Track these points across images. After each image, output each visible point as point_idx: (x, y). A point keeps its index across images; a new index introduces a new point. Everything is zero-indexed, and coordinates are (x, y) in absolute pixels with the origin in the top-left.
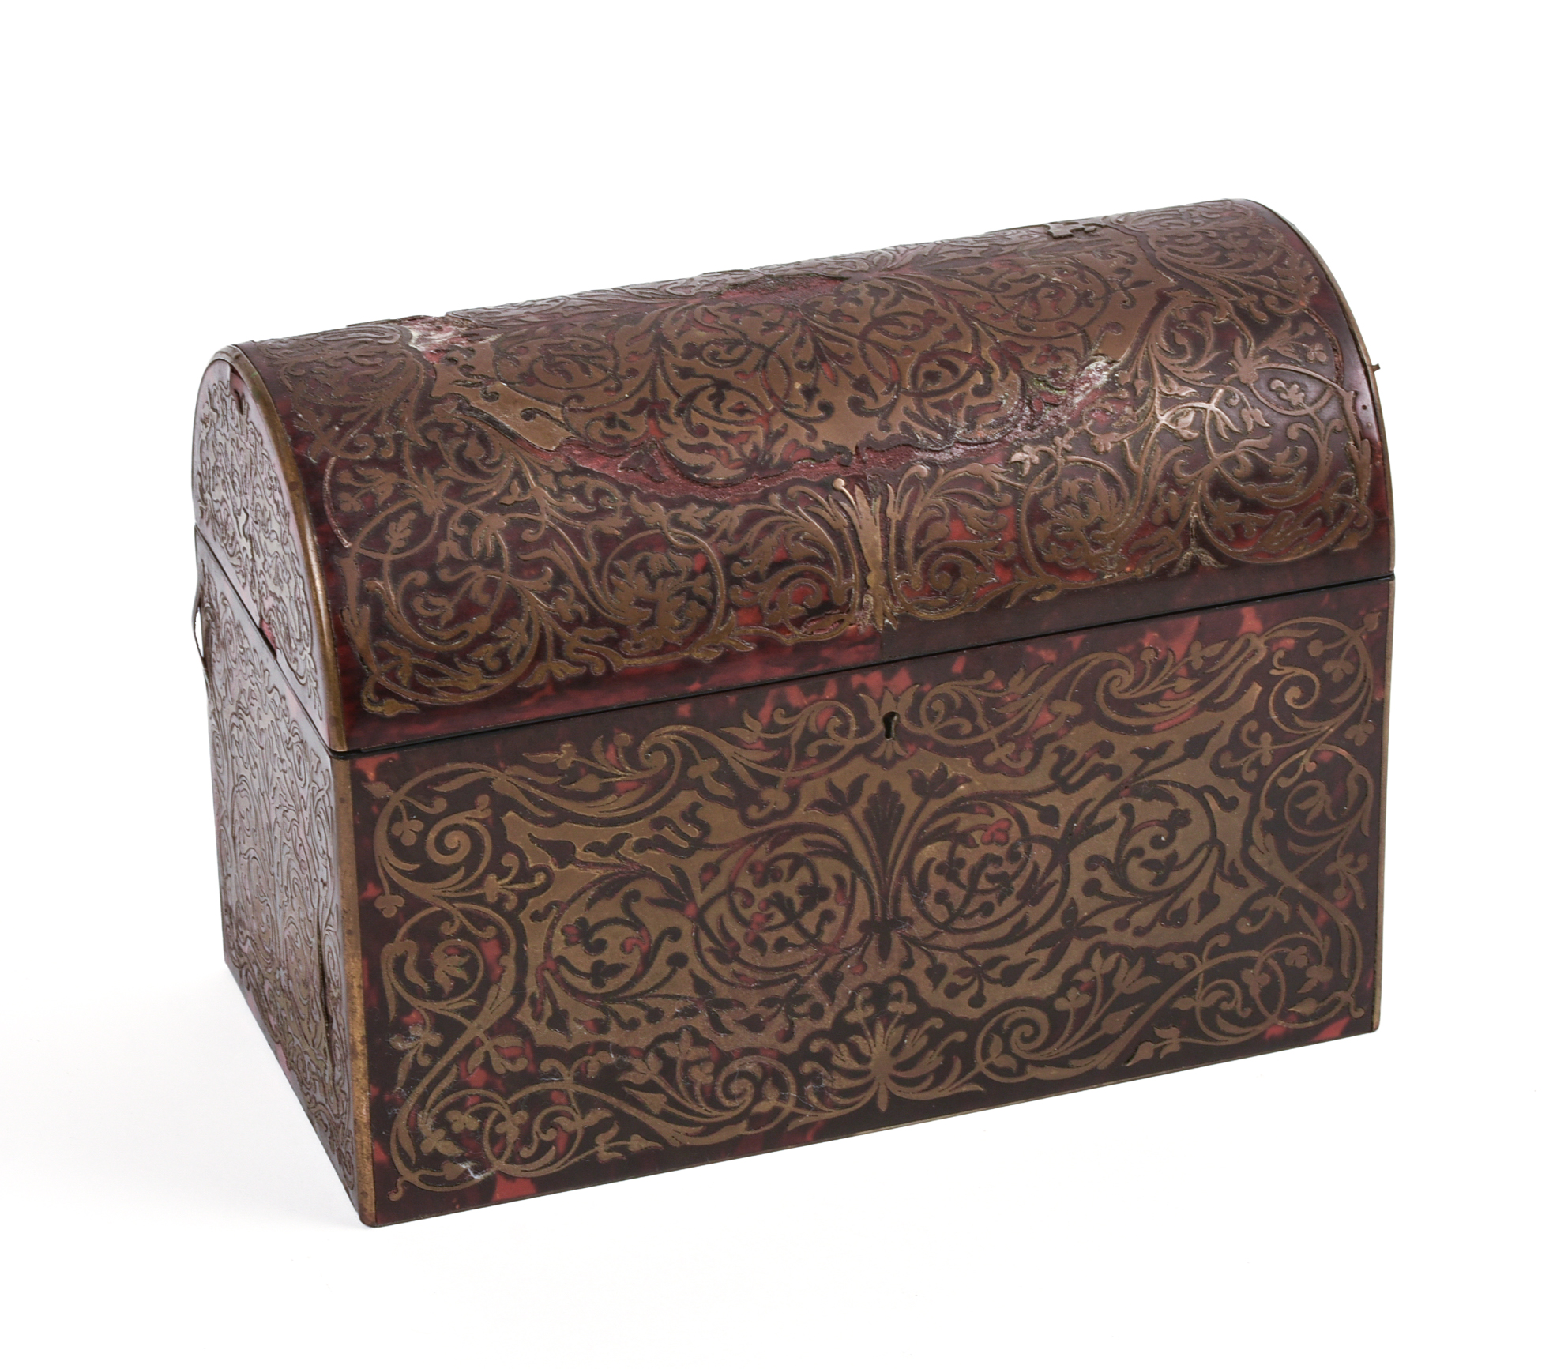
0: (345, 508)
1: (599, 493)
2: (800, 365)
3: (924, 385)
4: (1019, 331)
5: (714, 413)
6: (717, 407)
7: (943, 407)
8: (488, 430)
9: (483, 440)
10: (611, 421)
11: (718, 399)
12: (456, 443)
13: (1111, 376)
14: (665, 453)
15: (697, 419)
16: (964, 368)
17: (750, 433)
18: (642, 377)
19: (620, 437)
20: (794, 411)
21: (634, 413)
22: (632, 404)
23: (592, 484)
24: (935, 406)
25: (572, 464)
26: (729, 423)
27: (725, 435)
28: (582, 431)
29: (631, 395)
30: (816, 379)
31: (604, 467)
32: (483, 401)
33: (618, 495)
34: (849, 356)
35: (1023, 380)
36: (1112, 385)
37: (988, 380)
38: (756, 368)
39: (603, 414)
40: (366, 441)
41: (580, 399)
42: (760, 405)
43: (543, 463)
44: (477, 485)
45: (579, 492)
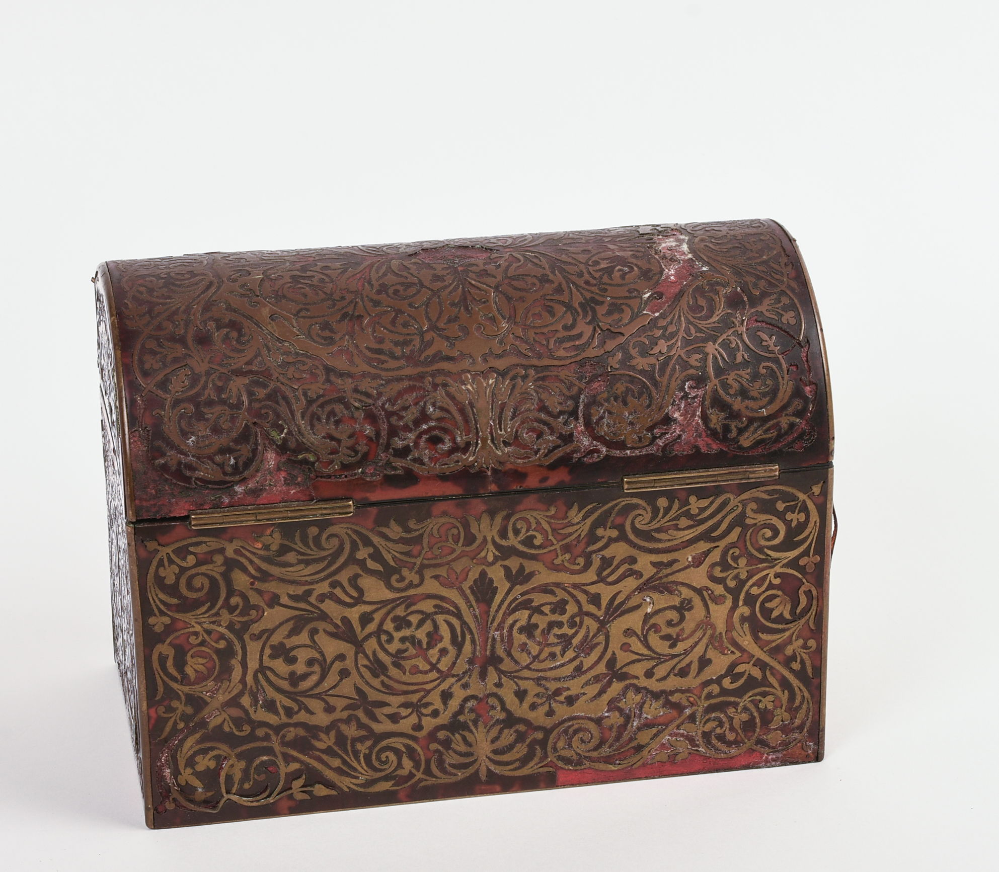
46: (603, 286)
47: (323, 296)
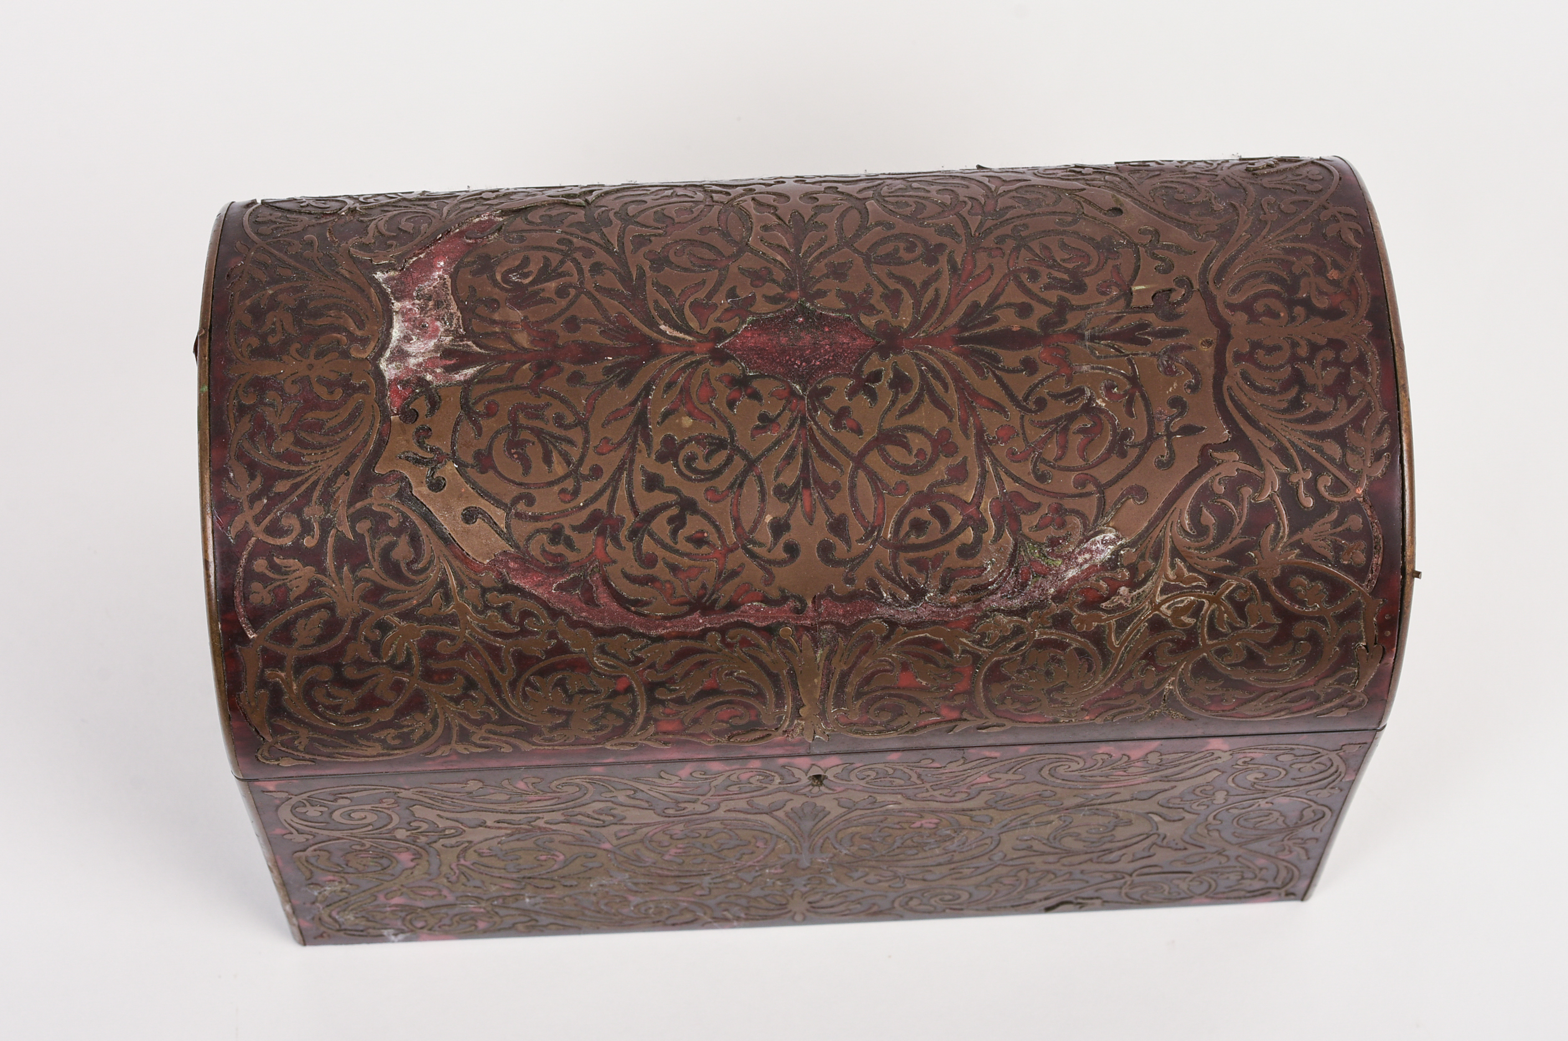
0: (255, 599)
1: (525, 614)
2: (779, 491)
3: (907, 534)
4: (1031, 479)
5: (668, 541)
6: (674, 533)
7: (920, 565)
8: (423, 528)
9: (415, 540)
10: (556, 535)
11: (677, 523)
12: (385, 540)
13: (1116, 553)
14: (606, 581)
15: (648, 545)
16: (957, 519)
17: (701, 569)
18: (604, 479)
19: (561, 555)
20: (756, 549)
21: (583, 528)
22: (584, 516)
23: (519, 604)
24: (911, 562)
25: (504, 581)
26: (683, 554)
27: (674, 569)
28: (522, 544)
29: (586, 505)
30: (790, 513)
31: (538, 585)
32: (425, 490)
33: (545, 620)
34: (837, 487)
35: (1015, 545)
36: (1112, 563)
37: (978, 540)
38: (731, 487)
39: (548, 525)
40: (292, 522)
41: (530, 501)
42: (721, 537)
43: (473, 576)
44: (396, 591)
45: (504, 611)
46: (563, 247)
47: (1035, 246)
